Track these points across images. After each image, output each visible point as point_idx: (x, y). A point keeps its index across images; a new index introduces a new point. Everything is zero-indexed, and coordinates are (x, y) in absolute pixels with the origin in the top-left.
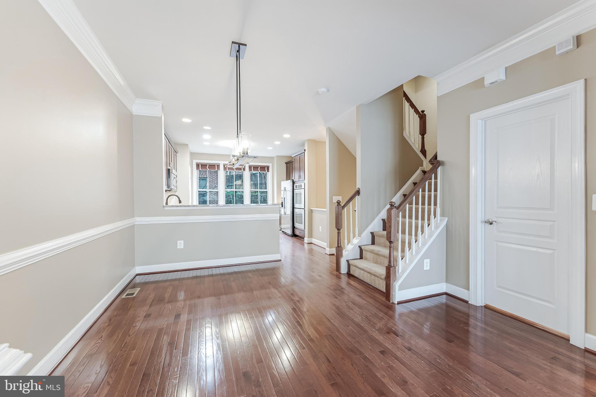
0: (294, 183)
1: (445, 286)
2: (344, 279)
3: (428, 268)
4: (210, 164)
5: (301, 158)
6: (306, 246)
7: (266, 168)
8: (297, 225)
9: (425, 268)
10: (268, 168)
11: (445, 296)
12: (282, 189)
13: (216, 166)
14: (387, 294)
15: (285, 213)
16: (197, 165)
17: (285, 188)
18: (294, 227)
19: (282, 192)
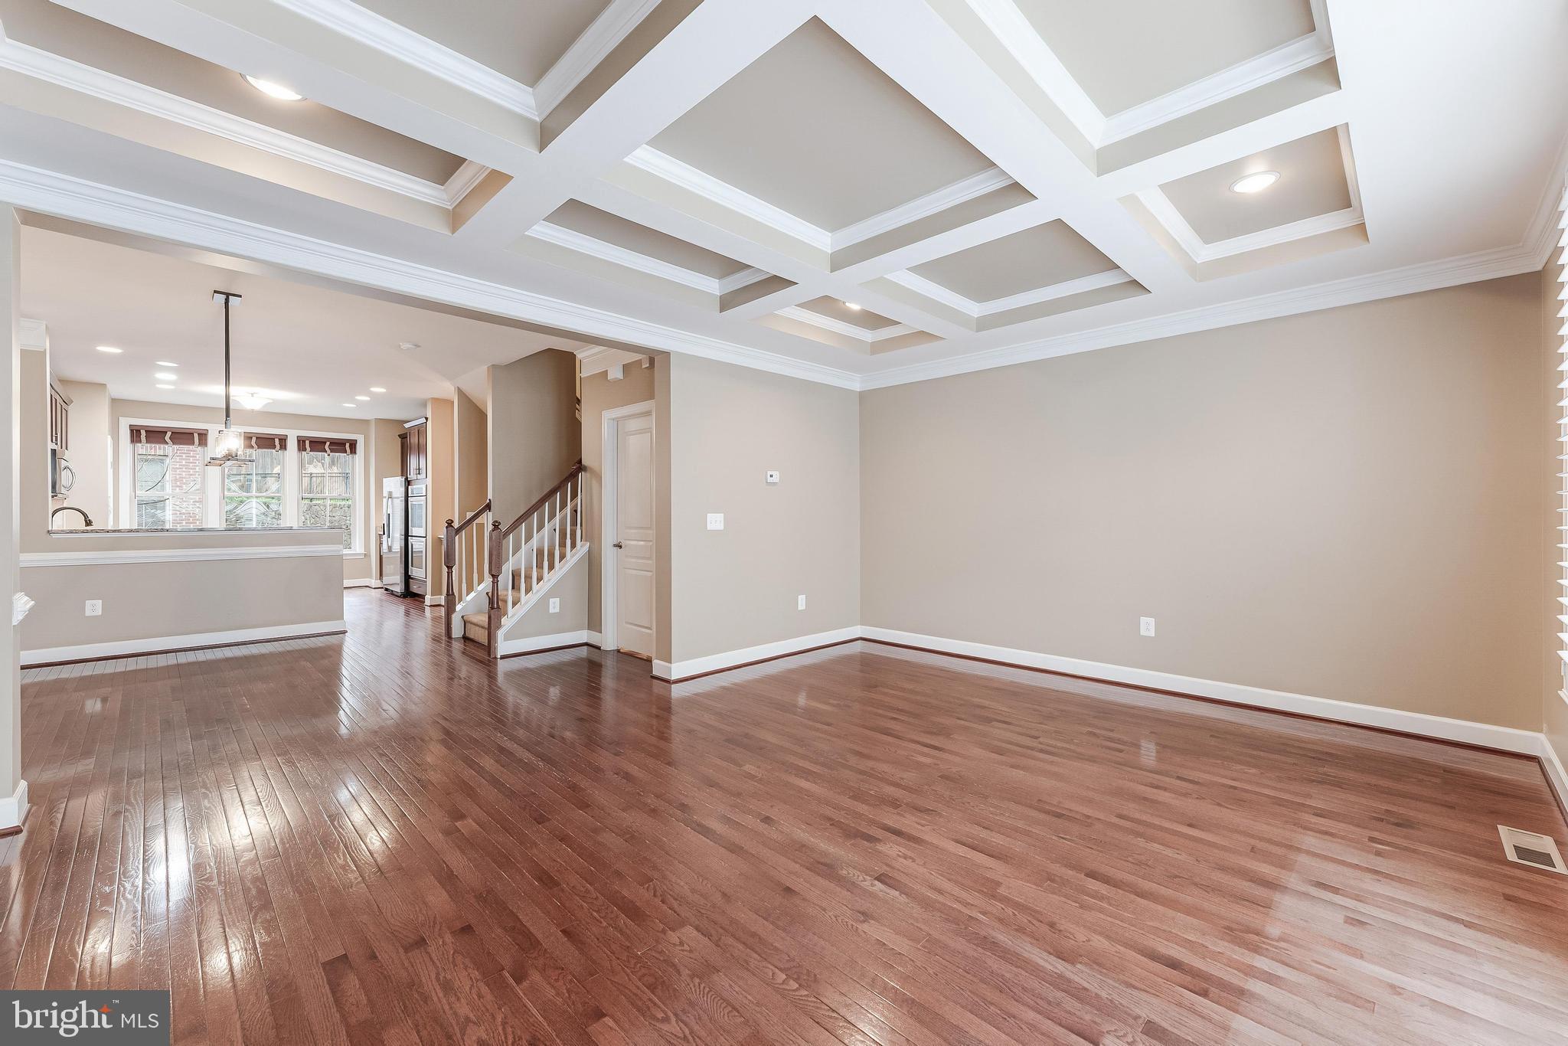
0: (408, 483)
1: (586, 634)
2: (457, 646)
3: (557, 610)
4: (174, 431)
5: (421, 430)
6: (428, 610)
7: (347, 445)
8: (414, 572)
9: (552, 611)
10: (353, 445)
11: (585, 647)
12: (385, 494)
13: (196, 435)
14: (489, 647)
15: (390, 548)
16: (132, 431)
17: (390, 493)
18: (407, 578)
19: (385, 500)
